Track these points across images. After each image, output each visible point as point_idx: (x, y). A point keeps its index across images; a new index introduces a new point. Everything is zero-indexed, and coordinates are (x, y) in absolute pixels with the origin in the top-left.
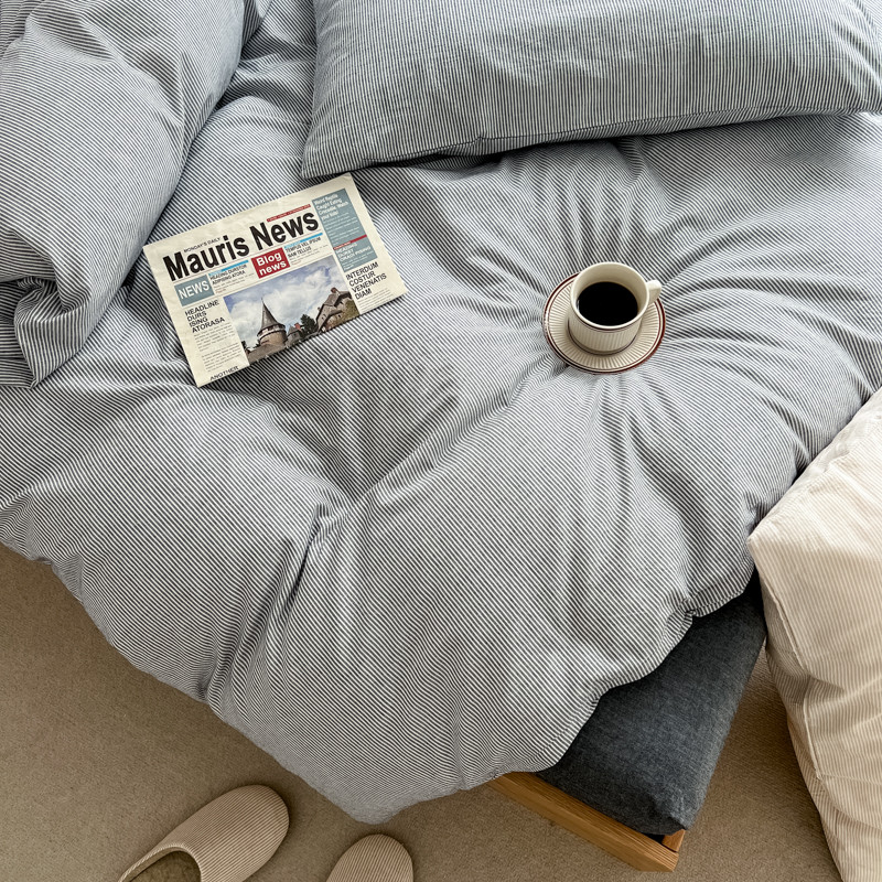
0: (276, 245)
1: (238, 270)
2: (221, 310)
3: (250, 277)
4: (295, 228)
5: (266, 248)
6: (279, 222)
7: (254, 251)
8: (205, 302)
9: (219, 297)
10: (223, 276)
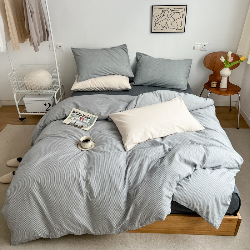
0: (84, 118)
1: (78, 117)
2: (73, 119)
3: (78, 119)
4: (87, 117)
5: (83, 117)
6: (87, 116)
7: (82, 117)
8: (73, 117)
9: (74, 118)
10: (76, 116)
